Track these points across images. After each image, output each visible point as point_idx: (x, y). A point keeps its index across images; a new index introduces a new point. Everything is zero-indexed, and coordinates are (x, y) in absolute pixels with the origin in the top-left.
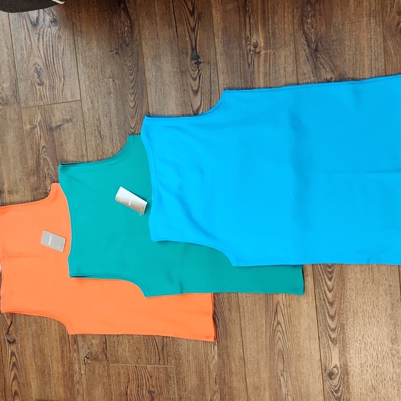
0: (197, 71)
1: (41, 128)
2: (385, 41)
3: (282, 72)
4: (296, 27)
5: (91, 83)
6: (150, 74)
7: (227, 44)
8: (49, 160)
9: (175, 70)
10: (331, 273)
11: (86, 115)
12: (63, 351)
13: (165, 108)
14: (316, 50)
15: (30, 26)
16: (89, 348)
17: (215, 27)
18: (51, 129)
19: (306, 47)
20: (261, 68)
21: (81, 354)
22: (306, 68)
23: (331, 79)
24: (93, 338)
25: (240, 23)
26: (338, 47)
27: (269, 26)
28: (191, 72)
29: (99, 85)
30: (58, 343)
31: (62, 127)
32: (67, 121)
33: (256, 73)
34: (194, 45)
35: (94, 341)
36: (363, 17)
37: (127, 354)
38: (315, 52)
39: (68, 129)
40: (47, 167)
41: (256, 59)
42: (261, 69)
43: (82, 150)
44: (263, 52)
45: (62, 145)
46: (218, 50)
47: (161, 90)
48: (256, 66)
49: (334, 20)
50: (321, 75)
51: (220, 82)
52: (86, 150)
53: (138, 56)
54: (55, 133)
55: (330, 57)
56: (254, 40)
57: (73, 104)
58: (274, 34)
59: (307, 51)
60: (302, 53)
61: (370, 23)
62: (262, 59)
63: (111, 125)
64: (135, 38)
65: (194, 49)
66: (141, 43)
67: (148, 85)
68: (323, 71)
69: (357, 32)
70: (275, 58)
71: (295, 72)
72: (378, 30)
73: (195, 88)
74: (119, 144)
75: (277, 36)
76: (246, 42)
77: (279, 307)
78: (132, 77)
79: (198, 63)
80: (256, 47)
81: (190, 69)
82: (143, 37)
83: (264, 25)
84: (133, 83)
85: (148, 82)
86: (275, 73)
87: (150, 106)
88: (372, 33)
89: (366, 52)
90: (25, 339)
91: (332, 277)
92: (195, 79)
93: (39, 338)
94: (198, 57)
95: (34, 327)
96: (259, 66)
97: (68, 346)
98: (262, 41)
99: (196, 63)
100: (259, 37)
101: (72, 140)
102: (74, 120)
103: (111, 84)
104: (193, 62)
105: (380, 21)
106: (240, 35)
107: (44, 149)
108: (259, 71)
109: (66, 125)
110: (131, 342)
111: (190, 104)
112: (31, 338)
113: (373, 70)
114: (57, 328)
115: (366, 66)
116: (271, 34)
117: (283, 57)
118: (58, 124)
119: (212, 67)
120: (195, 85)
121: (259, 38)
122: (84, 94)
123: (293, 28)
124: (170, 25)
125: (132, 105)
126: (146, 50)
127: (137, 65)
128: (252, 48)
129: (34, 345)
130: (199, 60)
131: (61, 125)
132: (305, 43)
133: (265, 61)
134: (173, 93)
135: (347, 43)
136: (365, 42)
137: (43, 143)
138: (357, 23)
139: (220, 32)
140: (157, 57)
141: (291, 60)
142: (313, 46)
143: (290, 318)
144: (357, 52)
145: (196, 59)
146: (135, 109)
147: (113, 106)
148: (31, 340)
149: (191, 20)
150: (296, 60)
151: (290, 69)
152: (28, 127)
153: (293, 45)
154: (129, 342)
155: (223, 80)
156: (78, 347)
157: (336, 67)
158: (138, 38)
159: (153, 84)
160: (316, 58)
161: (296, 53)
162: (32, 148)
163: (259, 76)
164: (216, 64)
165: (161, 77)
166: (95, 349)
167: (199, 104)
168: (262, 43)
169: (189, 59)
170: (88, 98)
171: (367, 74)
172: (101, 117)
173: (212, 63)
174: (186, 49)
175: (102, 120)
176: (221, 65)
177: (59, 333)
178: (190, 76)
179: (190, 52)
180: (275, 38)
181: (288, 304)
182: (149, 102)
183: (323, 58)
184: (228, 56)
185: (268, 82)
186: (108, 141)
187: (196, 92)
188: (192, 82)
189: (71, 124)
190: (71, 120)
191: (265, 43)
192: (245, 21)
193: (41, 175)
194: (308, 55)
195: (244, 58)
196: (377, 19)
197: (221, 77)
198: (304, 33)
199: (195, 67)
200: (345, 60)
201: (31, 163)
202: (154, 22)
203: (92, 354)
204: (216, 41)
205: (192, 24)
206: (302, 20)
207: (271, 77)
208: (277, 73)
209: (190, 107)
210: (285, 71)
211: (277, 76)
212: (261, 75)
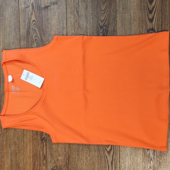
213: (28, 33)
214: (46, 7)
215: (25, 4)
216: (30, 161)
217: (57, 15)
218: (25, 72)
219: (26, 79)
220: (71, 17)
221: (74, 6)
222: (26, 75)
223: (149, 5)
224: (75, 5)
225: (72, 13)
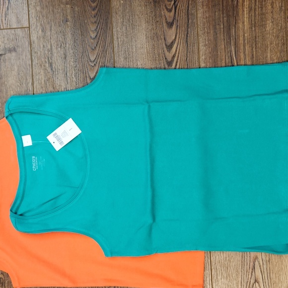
0: (173, 2)
3: (269, 7)
5: (43, 8)
6: (117, 2)
11: (35, 45)
13: (134, 40)
28: (166, 3)
29: (53, 11)
31: (2, 57)
32: (10, 51)
33: (240, 7)
39: (10, 59)
42: (245, 3)
43: (27, 84)
51: (199, 15)
52: (33, 84)
57: (19, 32)
63: (65, 58)
67: (114, 15)
71: (283, 8)
73: (170, 20)
74: (74, 79)
77: (257, 263)
78: (96, 4)
84: (96, 11)
85: (114, 11)
86: (262, 8)
87: (115, 37)
92: (170, 11)
101: (15, 73)
102: (19, 50)
103: (69, 11)
108: (243, 5)
109: (8, 55)
111: (162, 37)
120: (170, 16)
122: (33, 21)
125: (93, 35)
131: (1, 55)
134: (144, 25)
143: (269, 274)
146: (96, 41)
147: (69, 36)
151: (278, 5)
155: (201, 13)
159: (120, 13)
163: (244, 11)
165: (131, 6)
167: (174, 38)
170: (39, 24)
172: (53, 47)
175: (54, 50)
178: (164, 8)
181: (268, 259)
182: (115, 33)
185: (253, 17)
186: (61, 76)
187: (170, 25)
188: (167, 14)
189: (14, 54)
190: (15, 50)
197: (201, 10)
207: (257, 13)
208: (264, 8)
209: (163, 40)
210: (272, 7)
211: (264, 11)
212: (245, 10)
217: (16, 70)
220: (39, 73)
221: (45, 54)
223: (167, 53)
224: (46, 52)
225: (41, 65)
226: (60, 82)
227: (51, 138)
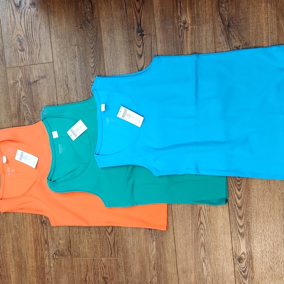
0: (141, 41)
1: (22, 82)
2: (278, 19)
3: (204, 41)
4: (214, 9)
5: (61, 49)
6: (106, 43)
7: (163, 21)
8: (27, 106)
9: (125, 40)
10: (239, 185)
11: (57, 73)
12: (36, 250)
13: (117, 67)
14: (229, 26)
15: (14, 7)
16: (57, 247)
17: (155, 10)
18: (29, 84)
19: (221, 24)
20: (188, 39)
21: (51, 252)
22: (222, 39)
23: (239, 46)
24: (60, 239)
25: (173, 7)
26: (244, 24)
27: (194, 9)
28: (137, 41)
29: (67, 51)
30: (33, 244)
31: (38, 82)
32: (42, 78)
33: (185, 44)
34: (139, 22)
35: (61, 242)
36: (262, 3)
37: (87, 250)
38: (227, 27)
39: (42, 83)
40: (26, 112)
41: (185, 32)
43: (53, 98)
44: (190, 27)
45: (38, 95)
46: (157, 26)
47: (114, 55)
48: (185, 38)
49: (242, 4)
50: (232, 44)
51: (158, 49)
52: (57, 98)
53: (97, 30)
54: (32, 86)
55: (239, 31)
56: (183, 19)
57: (47, 65)
58: (198, 15)
59: (222, 27)
60: (219, 28)
61: (267, 7)
62: (189, 32)
63: (76, 80)
64: (94, 17)
65: (139, 25)
66: (99, 21)
67: (104, 51)
68: (233, 41)
69: (258, 13)
70: (199, 31)
71: (213, 41)
72: (273, 12)
73: (140, 53)
74: (82, 94)
75: (201, 16)
76: (178, 20)
77: (201, 212)
78: (93, 45)
79: (142, 35)
80: (185, 23)
81: (136, 39)
82: (101, 16)
83: (191, 8)
84: (93, 50)
85: (104, 49)
86: (199, 42)
87: (106, 66)
88: (269, 14)
89: (264, 27)
90: (7, 242)
91: (241, 188)
92: (139, 47)
93: (17, 240)
94: (142, 31)
95: (14, 232)
96: (187, 38)
97: (40, 245)
98: (189, 19)
99: (140, 35)
100: (187, 16)
101: (46, 92)
102: (48, 77)
103: (76, 50)
104: (139, 34)
105: (274, 6)
106: (173, 15)
107: (24, 99)
108: (187, 41)
109: (41, 81)
110: (90, 241)
111: (136, 64)
112: (11, 241)
113: (270, 40)
114: (32, 233)
115: (265, 37)
116: (196, 15)
117: (204, 31)
118: (35, 79)
119: (153, 38)
120: (140, 50)
121: (187, 18)
122: (55, 58)
123: (212, 10)
124: (121, 8)
125: (92, 65)
126: (103, 25)
127: (96, 36)
128: (182, 24)
129: (13, 246)
130: (143, 33)
131: (37, 80)
132: (221, 21)
133: (192, 33)
134: (123, 57)
135: (251, 21)
136: (264, 21)
137: (23, 94)
138: (258, 7)
139: (159, 13)
140: (111, 31)
141: (210, 33)
142: (226, 23)
143: (209, 219)
144: (258, 28)
145: (141, 32)
146: (94, 69)
147: (78, 67)
148: (11, 243)
149: (137, 4)
150: (214, 33)
151: (210, 39)
152: (12, 82)
153: (212, 22)
154: (88, 241)
155: (160, 47)
156: (48, 246)
157: (243, 38)
158: (97, 17)
159: (108, 50)
160: (229, 32)
161: (214, 28)
162: (14, 98)
163: (187, 45)
164: (155, 36)
165: (115, 45)
166: (61, 247)
167: (143, 64)
168: (189, 21)
169: (135, 32)
170: (59, 60)
171: (265, 44)
172: (68, 74)
173: (153, 35)
174: (133, 25)
175: (69, 76)
176: (158, 36)
177: (34, 236)
178: (136, 45)
179: (136, 27)
180: (199, 17)
181: (208, 209)
182: (105, 63)
183: (234, 32)
184: (164, 29)
185: (194, 48)
186: (73, 92)
187: (140, 56)
188: (138, 49)
189: (45, 79)
190: (45, 77)
191: (192, 21)
192: (177, 4)
193: (21, 118)
194: (223, 30)
195: (176, 32)
196: (272, 4)
197: (159, 45)
198: (220, 14)
199: (140, 38)
200: (250, 33)
201: (14, 109)
202: (109, 5)
203: (59, 251)
204: (156, 19)
205: (138, 7)
206: (218, 5)
207: (196, 45)
208: (200, 42)
209: (136, 66)
210: (206, 41)
211: (200, 44)
212: (189, 44)
213: (19, 110)
214: (36, 82)
215: (13, 79)
216: (31, 245)
217: (47, 90)
218: (19, 152)
219: (21, 159)
220: (60, 91)
221: (63, 79)
222: (20, 155)
224: (64, 77)
225: (61, 86)
226: (74, 97)
227: (69, 133)
